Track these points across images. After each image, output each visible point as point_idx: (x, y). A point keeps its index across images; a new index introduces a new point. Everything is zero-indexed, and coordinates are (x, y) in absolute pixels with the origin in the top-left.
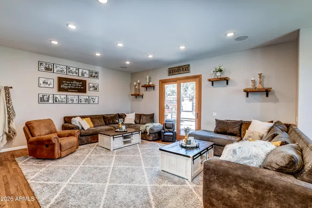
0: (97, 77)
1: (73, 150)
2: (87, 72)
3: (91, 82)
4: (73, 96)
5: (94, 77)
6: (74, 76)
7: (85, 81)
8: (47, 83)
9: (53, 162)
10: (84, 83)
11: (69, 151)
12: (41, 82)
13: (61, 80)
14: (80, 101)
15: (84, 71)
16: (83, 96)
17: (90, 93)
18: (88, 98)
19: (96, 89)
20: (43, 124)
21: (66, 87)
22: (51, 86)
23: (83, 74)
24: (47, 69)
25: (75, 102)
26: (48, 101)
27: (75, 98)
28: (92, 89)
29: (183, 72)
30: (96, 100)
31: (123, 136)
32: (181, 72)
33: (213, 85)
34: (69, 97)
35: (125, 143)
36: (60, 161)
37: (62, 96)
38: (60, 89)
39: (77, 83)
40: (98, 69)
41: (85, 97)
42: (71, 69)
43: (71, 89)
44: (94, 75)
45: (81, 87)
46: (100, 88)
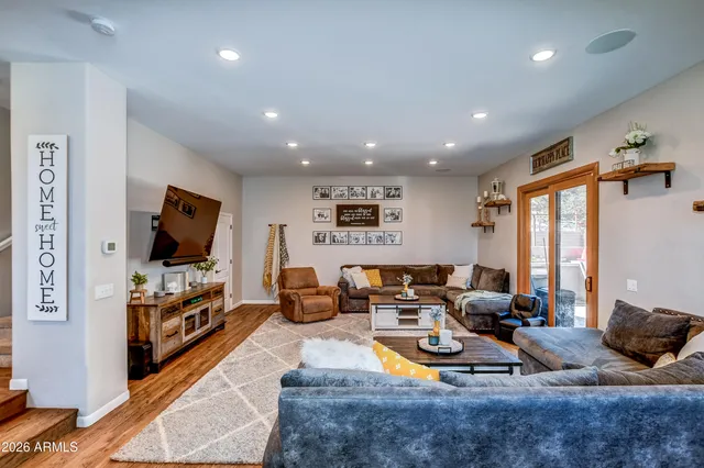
0: (399, 196)
1: (325, 316)
2: (381, 190)
3: (386, 206)
4: (358, 232)
5: (394, 196)
6: (360, 201)
7: (377, 206)
8: (323, 216)
9: (292, 325)
10: (375, 210)
11: (317, 316)
12: (316, 215)
13: (340, 209)
14: (369, 242)
15: (376, 189)
16: (373, 232)
17: (386, 225)
18: (382, 234)
19: (396, 217)
20: (297, 274)
21: (347, 219)
22: (328, 219)
23: (373, 195)
24: (324, 196)
25: (361, 241)
26: (324, 241)
27: (361, 236)
28: (389, 219)
29: (558, 161)
30: (398, 238)
31: (397, 308)
32: (555, 162)
33: (626, 191)
34: (352, 234)
35: (401, 321)
36: (300, 327)
37: (341, 233)
38: (340, 223)
39: (365, 211)
40: (401, 181)
41: (378, 234)
42: (355, 189)
43: (355, 221)
44: (393, 192)
45: (370, 217)
46: (405, 216)
